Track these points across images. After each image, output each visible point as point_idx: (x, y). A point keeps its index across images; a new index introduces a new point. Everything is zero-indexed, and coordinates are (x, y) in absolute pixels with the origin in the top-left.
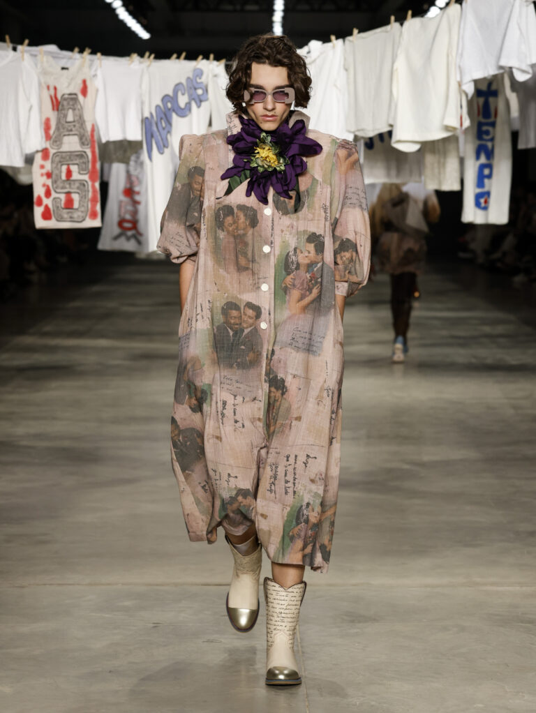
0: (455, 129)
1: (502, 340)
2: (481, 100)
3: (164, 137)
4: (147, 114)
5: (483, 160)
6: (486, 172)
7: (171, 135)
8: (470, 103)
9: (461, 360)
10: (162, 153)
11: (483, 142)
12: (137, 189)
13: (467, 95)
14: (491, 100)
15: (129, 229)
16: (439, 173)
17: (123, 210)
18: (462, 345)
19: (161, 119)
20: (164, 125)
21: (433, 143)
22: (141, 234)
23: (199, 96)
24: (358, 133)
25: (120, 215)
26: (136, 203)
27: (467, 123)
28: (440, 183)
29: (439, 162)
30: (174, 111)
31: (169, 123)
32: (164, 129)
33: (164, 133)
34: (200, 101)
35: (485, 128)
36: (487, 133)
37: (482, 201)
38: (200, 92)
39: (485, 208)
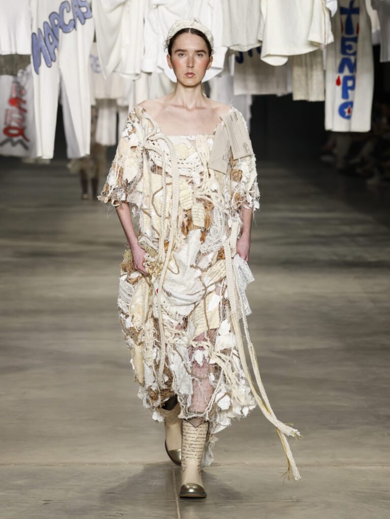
0: (318, 44)
1: (360, 239)
2: (344, 17)
3: (51, 51)
4: (35, 31)
5: (347, 72)
6: (350, 83)
7: (58, 49)
8: (333, 20)
9: (322, 257)
10: (50, 67)
11: (346, 56)
12: (24, 98)
13: (330, 12)
14: (354, 17)
15: (16, 135)
16: (307, 85)
17: (9, 118)
18: (324, 244)
19: (49, 34)
20: (51, 40)
21: (300, 56)
22: (28, 140)
23: (83, 13)
24: (231, 48)
25: (5, 123)
26: (23, 111)
27: (331, 39)
28: (307, 94)
29: (307, 75)
30: (60, 27)
31: (56, 38)
32: (51, 44)
33: (51, 47)
34: (84, 18)
35: (348, 43)
36: (350, 47)
37: (346, 110)
38: (84, 10)
39: (349, 118)
